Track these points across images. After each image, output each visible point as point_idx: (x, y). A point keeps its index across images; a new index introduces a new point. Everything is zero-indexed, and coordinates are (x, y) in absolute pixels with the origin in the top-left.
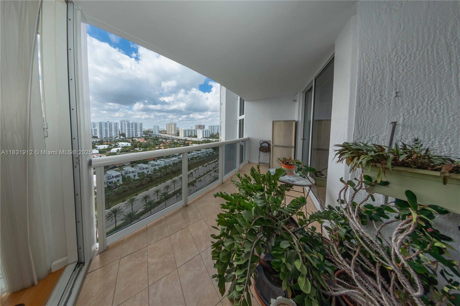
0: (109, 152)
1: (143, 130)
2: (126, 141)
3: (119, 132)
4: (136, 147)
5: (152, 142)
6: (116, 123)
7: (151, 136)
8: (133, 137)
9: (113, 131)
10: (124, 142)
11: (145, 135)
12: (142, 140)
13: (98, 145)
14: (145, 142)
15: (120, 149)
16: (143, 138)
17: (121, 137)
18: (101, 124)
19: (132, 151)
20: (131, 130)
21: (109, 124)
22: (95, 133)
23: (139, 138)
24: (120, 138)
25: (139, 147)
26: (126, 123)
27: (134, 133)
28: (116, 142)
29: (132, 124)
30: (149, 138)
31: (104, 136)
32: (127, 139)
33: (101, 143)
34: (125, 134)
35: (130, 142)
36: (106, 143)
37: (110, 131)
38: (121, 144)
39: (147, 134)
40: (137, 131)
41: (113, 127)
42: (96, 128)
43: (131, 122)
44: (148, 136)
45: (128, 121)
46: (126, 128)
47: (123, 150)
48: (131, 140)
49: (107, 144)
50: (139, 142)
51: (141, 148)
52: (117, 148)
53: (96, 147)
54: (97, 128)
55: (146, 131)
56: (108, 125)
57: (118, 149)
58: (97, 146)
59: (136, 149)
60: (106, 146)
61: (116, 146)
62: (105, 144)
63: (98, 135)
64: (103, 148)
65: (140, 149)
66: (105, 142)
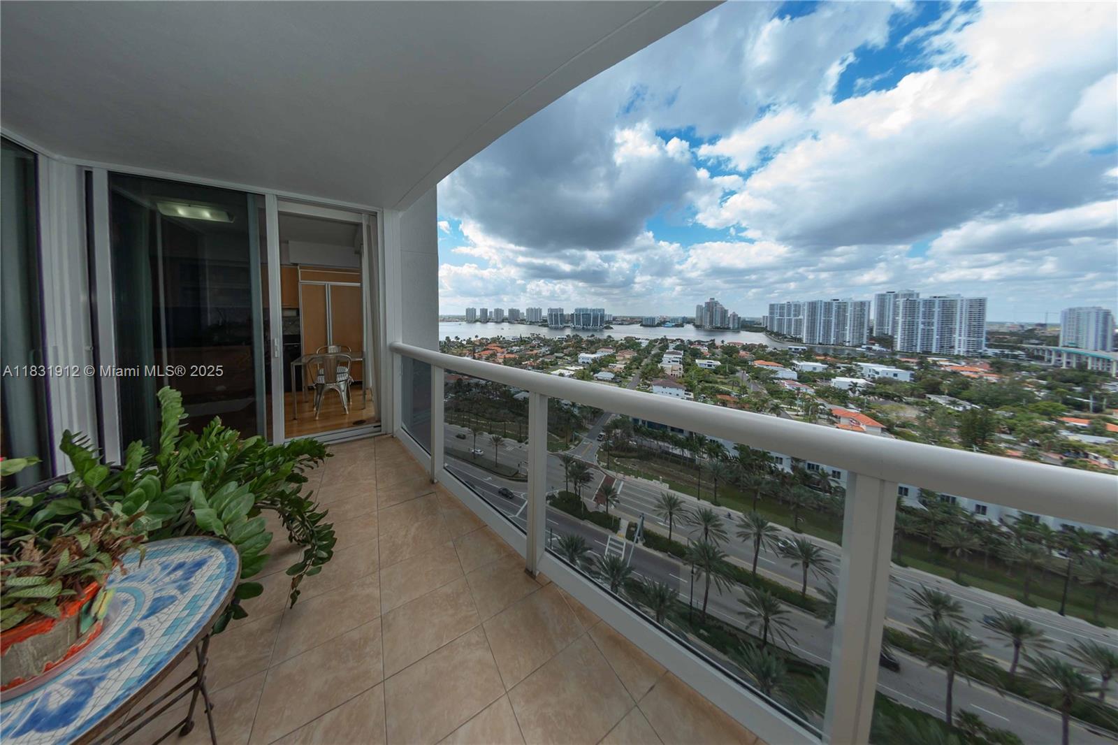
0: (825, 384)
1: (986, 328)
2: (893, 363)
3: (871, 330)
4: (936, 390)
5: (1040, 388)
6: (862, 304)
7: (1041, 358)
8: (929, 353)
9: (848, 328)
10: (882, 363)
11: (997, 351)
12: (978, 372)
13: (800, 359)
14: (993, 378)
15: (861, 381)
16: (979, 361)
17: (876, 347)
18: (813, 306)
19: (911, 399)
20: (921, 326)
21: (839, 307)
22: (798, 330)
23: (958, 357)
24: (869, 349)
25: (949, 395)
26: (901, 301)
27: (935, 337)
28: (853, 359)
29: (929, 304)
30: (1019, 368)
31: (819, 338)
32: (898, 357)
33: (808, 355)
34: (892, 337)
35: (907, 369)
36: (822, 358)
37: (837, 325)
38: (868, 367)
39: (1013, 348)
40: (951, 331)
41: (848, 314)
42: (801, 317)
43: (924, 296)
44: (1015, 357)
45: (911, 295)
46: (900, 319)
47: (874, 388)
48: (915, 361)
49: (823, 362)
50: (954, 373)
51: (961, 402)
52: (853, 377)
53: (793, 364)
54: (804, 317)
55: (1012, 334)
56: (834, 309)
57: (855, 380)
58: (795, 362)
59: (933, 398)
60: (819, 367)
61: (849, 372)
62: (816, 361)
63: (804, 336)
64: (810, 369)
65: (954, 403)
66: (819, 355)
